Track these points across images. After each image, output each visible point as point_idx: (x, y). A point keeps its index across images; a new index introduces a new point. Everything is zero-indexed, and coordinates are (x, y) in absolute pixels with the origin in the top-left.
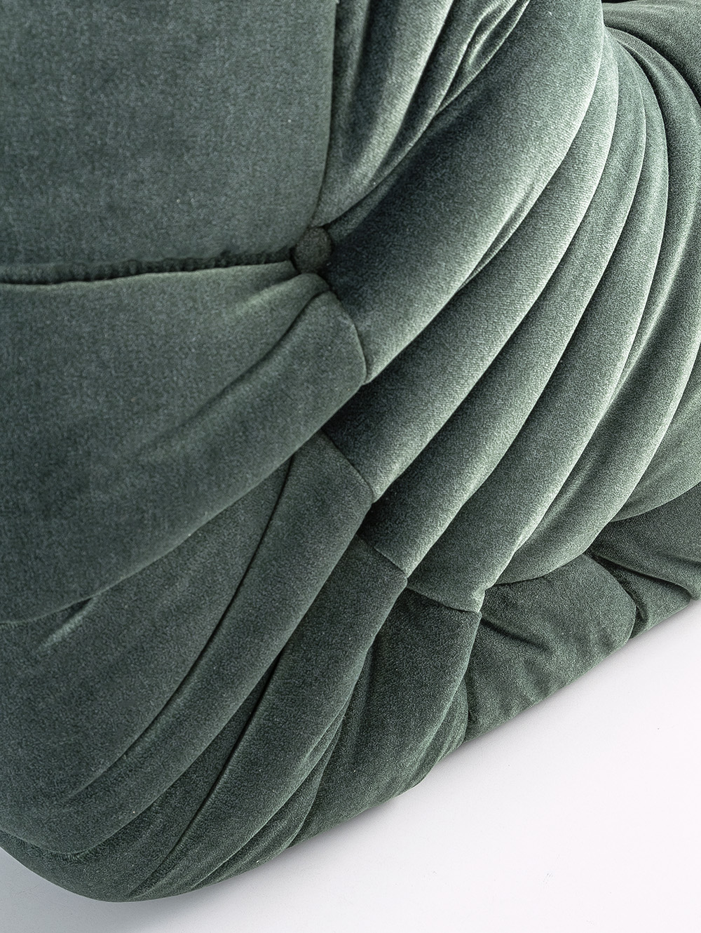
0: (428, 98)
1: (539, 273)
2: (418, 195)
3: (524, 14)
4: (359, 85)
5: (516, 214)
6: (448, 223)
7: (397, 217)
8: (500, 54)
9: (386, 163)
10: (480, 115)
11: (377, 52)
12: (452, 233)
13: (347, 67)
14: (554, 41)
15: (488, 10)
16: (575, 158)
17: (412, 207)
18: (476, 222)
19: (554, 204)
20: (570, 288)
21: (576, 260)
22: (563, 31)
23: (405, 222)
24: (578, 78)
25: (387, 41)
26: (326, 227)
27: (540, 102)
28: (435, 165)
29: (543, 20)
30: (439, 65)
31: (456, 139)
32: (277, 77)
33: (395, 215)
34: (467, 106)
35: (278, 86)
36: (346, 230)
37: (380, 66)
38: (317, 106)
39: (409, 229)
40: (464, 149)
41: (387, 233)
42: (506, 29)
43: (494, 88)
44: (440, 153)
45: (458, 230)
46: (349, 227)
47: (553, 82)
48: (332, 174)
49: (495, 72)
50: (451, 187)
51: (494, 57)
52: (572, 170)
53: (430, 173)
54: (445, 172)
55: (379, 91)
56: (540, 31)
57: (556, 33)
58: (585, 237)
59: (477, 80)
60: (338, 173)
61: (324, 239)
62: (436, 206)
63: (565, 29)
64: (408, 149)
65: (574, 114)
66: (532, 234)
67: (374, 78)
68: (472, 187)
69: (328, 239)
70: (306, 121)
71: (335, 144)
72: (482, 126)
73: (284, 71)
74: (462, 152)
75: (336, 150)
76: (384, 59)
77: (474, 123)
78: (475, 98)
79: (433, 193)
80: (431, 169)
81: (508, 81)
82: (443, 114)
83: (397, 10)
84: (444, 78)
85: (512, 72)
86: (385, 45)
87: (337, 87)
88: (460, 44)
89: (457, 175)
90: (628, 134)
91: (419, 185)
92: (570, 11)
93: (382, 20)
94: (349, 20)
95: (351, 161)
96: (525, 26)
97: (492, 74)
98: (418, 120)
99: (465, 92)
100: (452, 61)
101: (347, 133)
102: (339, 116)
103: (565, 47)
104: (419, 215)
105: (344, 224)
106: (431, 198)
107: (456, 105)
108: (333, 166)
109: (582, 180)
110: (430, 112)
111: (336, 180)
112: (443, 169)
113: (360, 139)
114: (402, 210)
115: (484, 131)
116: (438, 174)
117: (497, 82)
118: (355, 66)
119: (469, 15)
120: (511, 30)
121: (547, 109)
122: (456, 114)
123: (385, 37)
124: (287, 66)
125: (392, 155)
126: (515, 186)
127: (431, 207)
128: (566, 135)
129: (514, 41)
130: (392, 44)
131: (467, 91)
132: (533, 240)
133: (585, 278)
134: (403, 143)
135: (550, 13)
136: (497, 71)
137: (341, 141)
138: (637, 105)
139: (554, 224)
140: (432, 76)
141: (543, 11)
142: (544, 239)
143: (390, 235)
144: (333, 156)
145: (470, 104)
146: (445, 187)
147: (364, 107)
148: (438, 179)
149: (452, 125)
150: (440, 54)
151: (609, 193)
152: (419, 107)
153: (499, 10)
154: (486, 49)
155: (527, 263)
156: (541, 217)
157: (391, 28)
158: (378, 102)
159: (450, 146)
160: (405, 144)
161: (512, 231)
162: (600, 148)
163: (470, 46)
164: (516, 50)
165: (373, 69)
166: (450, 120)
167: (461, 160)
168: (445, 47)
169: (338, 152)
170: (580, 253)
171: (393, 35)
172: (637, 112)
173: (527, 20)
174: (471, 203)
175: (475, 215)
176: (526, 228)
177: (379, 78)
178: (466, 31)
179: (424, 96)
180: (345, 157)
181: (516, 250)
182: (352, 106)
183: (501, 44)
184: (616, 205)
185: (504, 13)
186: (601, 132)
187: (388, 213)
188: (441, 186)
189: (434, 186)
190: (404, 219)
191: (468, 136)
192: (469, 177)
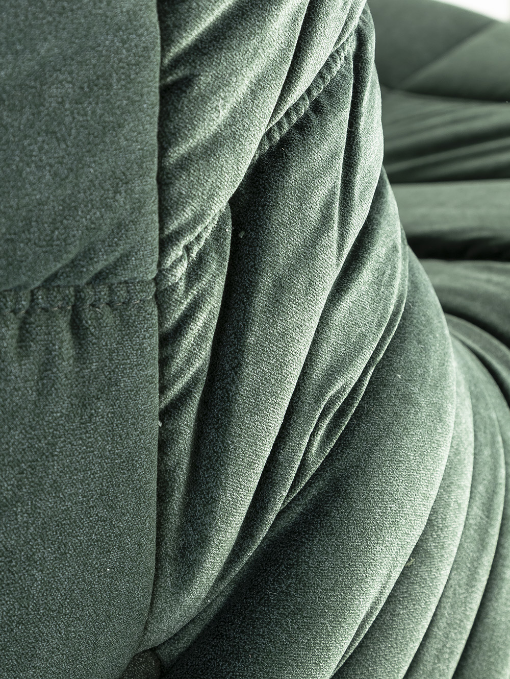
0: (268, 503)
1: (400, 663)
2: (260, 613)
3: (370, 382)
4: (188, 505)
5: (372, 608)
6: (297, 642)
7: (237, 640)
8: (346, 434)
9: (221, 577)
10: (327, 510)
11: (208, 470)
12: (302, 653)
13: (173, 491)
14: (405, 408)
15: (332, 392)
16: (434, 525)
17: (254, 628)
18: (329, 635)
19: (413, 583)
20: (434, 663)
21: (439, 633)
22: (414, 393)
23: (247, 647)
24: (434, 442)
25: (219, 457)
26: (153, 650)
27: (394, 482)
28: (278, 575)
29: (392, 385)
30: (280, 465)
31: (302, 542)
32: (92, 527)
33: (235, 638)
34: (311, 500)
35: (94, 537)
36: (178, 649)
37: (210, 484)
38: (140, 545)
39: (252, 655)
40: (311, 553)
41: (226, 661)
42: (352, 405)
43: (342, 476)
44: (283, 559)
45: (309, 648)
46: (181, 645)
47: (407, 455)
48: (160, 604)
49: (342, 457)
50: (299, 600)
51: (339, 439)
52: (431, 539)
53: (273, 584)
54: (291, 583)
55: (212, 511)
56: (390, 401)
57: (407, 399)
58: (447, 604)
59: (322, 469)
60: (166, 603)
61: (151, 663)
62: (282, 625)
63: (416, 390)
64: (245, 560)
65: (430, 483)
66: (391, 621)
67: (205, 498)
68: (322, 596)
69: (156, 662)
70: (128, 564)
71: (162, 574)
72: (331, 523)
73: (100, 519)
74: (309, 557)
75: (163, 580)
76: (217, 477)
77: (321, 521)
78: (320, 490)
79: (278, 609)
80: (274, 580)
81: (357, 466)
82: (285, 512)
83: (229, 422)
84: (284, 478)
85: (361, 455)
86: (216, 461)
87: (162, 514)
88: (302, 438)
89: (304, 586)
90: (486, 474)
91: (260, 600)
92: (420, 367)
93: (213, 434)
94: (174, 441)
95: (181, 589)
96: (373, 397)
97: (339, 460)
98: (257, 528)
99: (309, 484)
100: (293, 458)
101: (175, 560)
102: (166, 544)
103: (417, 412)
104: (263, 637)
105: (174, 643)
106: (275, 615)
107: (299, 500)
108: (161, 596)
109: (443, 548)
110: (270, 517)
111: (164, 610)
112: (288, 579)
113: (192, 565)
114: (242, 632)
115: (333, 529)
116: (283, 585)
117: (345, 469)
118: (182, 489)
119: (310, 404)
120: (356, 405)
121: (401, 488)
122: (299, 509)
123: (217, 453)
124: (104, 513)
125: (228, 567)
126: (371, 583)
127: (276, 626)
128: (423, 509)
129: (361, 417)
130: (225, 459)
131: (311, 484)
132: (392, 629)
133: (450, 648)
134: (240, 554)
135: (399, 376)
136: (344, 456)
137: (168, 569)
138: (493, 436)
139: (414, 605)
140: (271, 478)
141: (391, 375)
142: (404, 625)
143: (230, 664)
144: (160, 586)
145: (314, 496)
146: (292, 600)
147: (194, 530)
148: (282, 592)
149: (296, 523)
150: (279, 452)
151: (471, 547)
152: (258, 513)
153: (344, 389)
154: (330, 431)
155: (386, 655)
156: (400, 601)
157: (223, 442)
158: (211, 524)
159: (295, 551)
160: (243, 555)
161: (368, 627)
162: (459, 505)
163: (313, 435)
164: (364, 427)
165: (204, 487)
166: (292, 517)
167: (309, 567)
168: (285, 444)
169: (166, 581)
170: (442, 623)
171: (226, 449)
172: (493, 443)
173: (373, 388)
174: (323, 615)
175: (327, 627)
176: (384, 617)
177: (212, 497)
178: (307, 422)
179: (263, 500)
180: (174, 585)
181: (373, 643)
182: (181, 529)
183: (346, 423)
184: (479, 558)
185: (348, 391)
186: (459, 487)
187: (226, 635)
188: (287, 600)
189: (278, 601)
190: (245, 642)
191: (316, 537)
192: (318, 585)
